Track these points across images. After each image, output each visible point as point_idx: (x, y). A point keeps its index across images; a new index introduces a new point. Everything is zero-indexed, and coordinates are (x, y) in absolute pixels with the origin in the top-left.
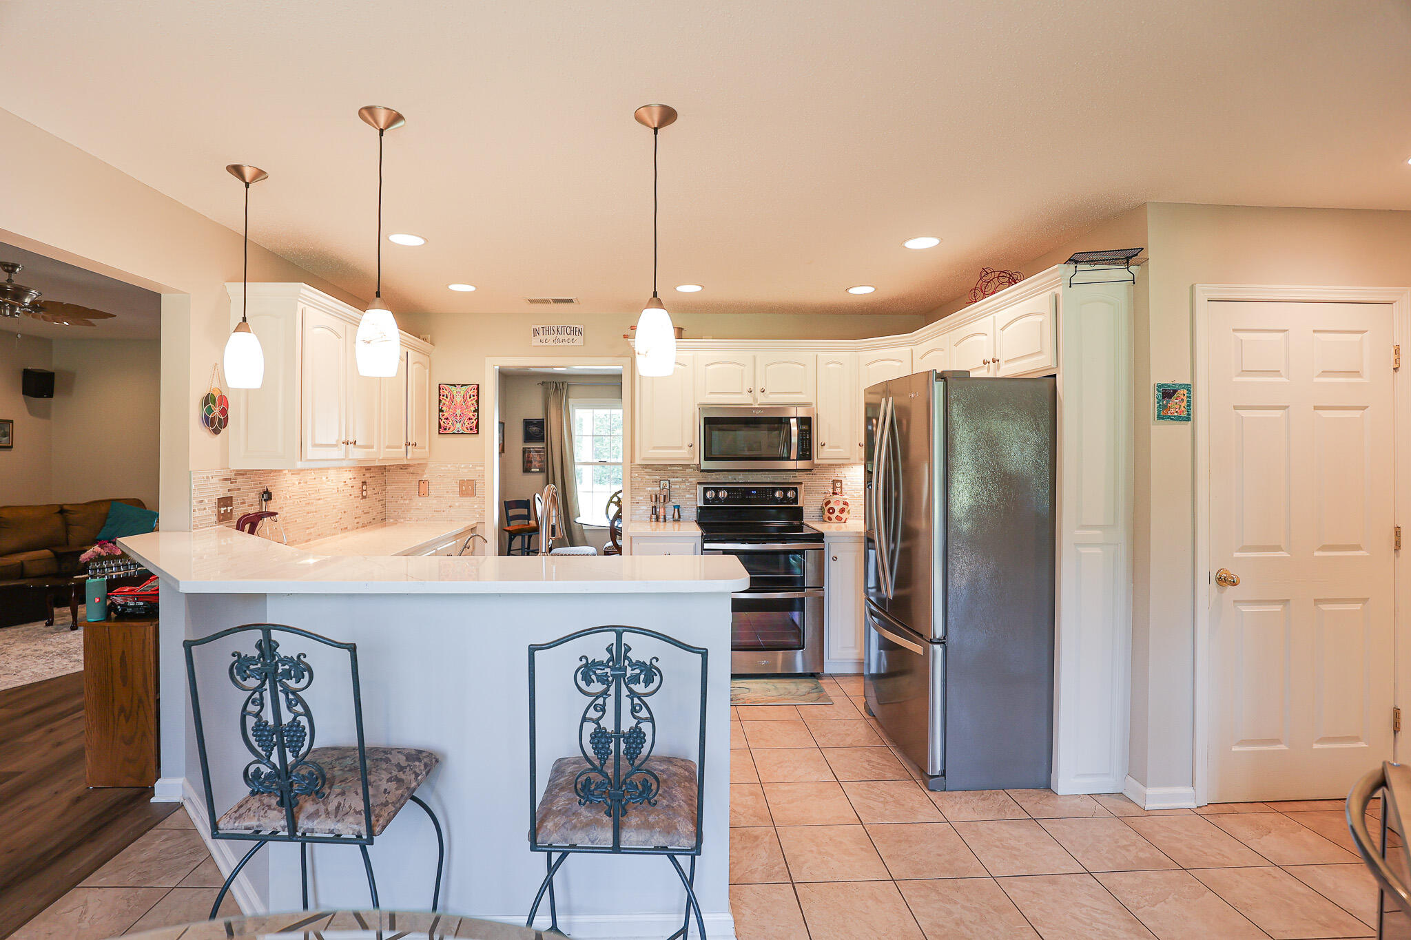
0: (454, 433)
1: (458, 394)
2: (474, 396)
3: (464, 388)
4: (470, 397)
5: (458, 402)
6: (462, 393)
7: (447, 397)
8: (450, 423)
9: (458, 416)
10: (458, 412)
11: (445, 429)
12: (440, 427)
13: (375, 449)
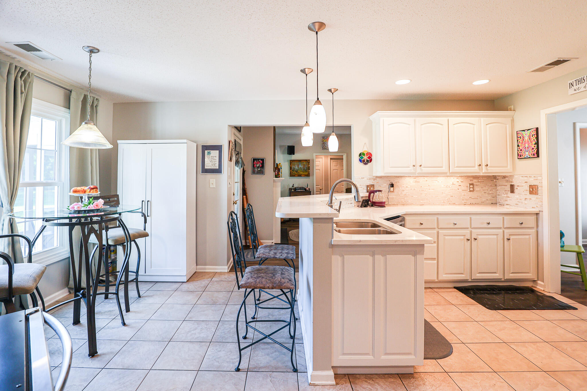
0: (525, 158)
1: (526, 135)
2: (534, 135)
3: (529, 131)
4: (532, 136)
5: (526, 140)
6: (528, 134)
7: (521, 138)
8: (523, 153)
9: (527, 147)
10: (527, 145)
11: (521, 156)
12: (518, 155)
13: (444, 168)
